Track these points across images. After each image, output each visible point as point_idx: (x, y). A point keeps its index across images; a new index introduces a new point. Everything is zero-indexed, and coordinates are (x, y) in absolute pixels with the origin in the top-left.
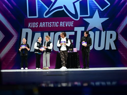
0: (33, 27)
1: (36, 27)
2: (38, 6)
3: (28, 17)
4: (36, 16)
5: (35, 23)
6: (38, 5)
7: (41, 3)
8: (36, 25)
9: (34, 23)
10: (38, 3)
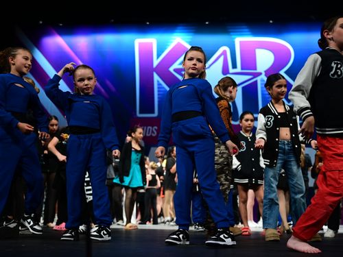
0: (147, 135)
1: (153, 135)
2: (159, 95)
3: (139, 115)
4: (153, 112)
5: (151, 128)
6: (159, 91)
7: (164, 88)
8: (153, 132)
9: (149, 128)
10: (159, 88)
